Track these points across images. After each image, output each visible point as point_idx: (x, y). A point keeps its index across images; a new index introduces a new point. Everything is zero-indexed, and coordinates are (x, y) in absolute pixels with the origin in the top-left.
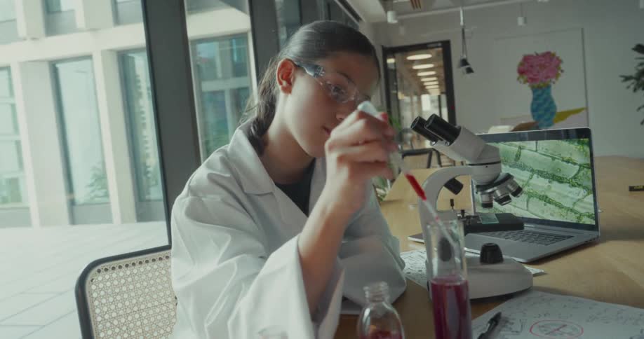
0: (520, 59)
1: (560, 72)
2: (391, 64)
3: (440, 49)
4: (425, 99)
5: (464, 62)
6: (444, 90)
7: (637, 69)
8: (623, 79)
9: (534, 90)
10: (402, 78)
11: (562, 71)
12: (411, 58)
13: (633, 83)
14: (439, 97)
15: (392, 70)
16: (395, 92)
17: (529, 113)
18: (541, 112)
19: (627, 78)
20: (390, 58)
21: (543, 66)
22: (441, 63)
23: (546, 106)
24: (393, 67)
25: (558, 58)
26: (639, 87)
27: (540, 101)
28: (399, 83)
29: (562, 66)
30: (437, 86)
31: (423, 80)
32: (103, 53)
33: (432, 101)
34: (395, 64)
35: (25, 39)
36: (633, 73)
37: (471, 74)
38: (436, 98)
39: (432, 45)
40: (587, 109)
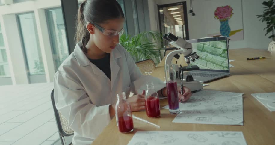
0: (215, 9)
1: (232, 14)
2: (161, 12)
3: (182, 5)
4: (177, 27)
5: (191, 11)
6: (184, 23)
7: (264, 12)
8: (258, 16)
9: (221, 22)
10: (166, 18)
11: (233, 14)
12: (170, 9)
13: (262, 18)
14: (183, 26)
15: (161, 15)
16: (163, 24)
17: (219, 31)
18: (224, 31)
19: (260, 16)
20: (161, 10)
21: (225, 12)
22: (183, 11)
23: (226, 28)
24: (162, 14)
25: (231, 8)
26: (264, 20)
27: (224, 27)
28: (165, 21)
29: (233, 12)
30: (182, 21)
31: (175, 19)
32: (39, 10)
33: (180, 28)
34: (163, 12)
35: (4, 5)
36: (262, 14)
37: (194, 16)
38: (182, 26)
39: (179, 4)
40: (243, 29)
